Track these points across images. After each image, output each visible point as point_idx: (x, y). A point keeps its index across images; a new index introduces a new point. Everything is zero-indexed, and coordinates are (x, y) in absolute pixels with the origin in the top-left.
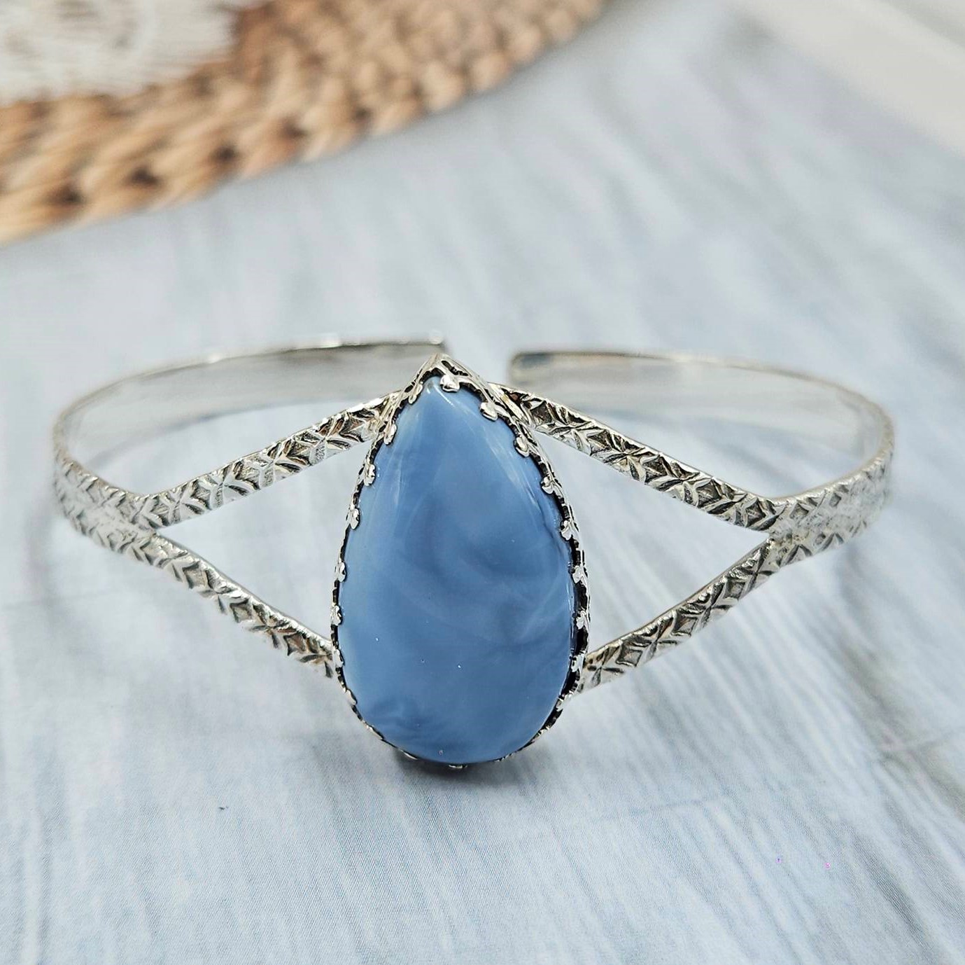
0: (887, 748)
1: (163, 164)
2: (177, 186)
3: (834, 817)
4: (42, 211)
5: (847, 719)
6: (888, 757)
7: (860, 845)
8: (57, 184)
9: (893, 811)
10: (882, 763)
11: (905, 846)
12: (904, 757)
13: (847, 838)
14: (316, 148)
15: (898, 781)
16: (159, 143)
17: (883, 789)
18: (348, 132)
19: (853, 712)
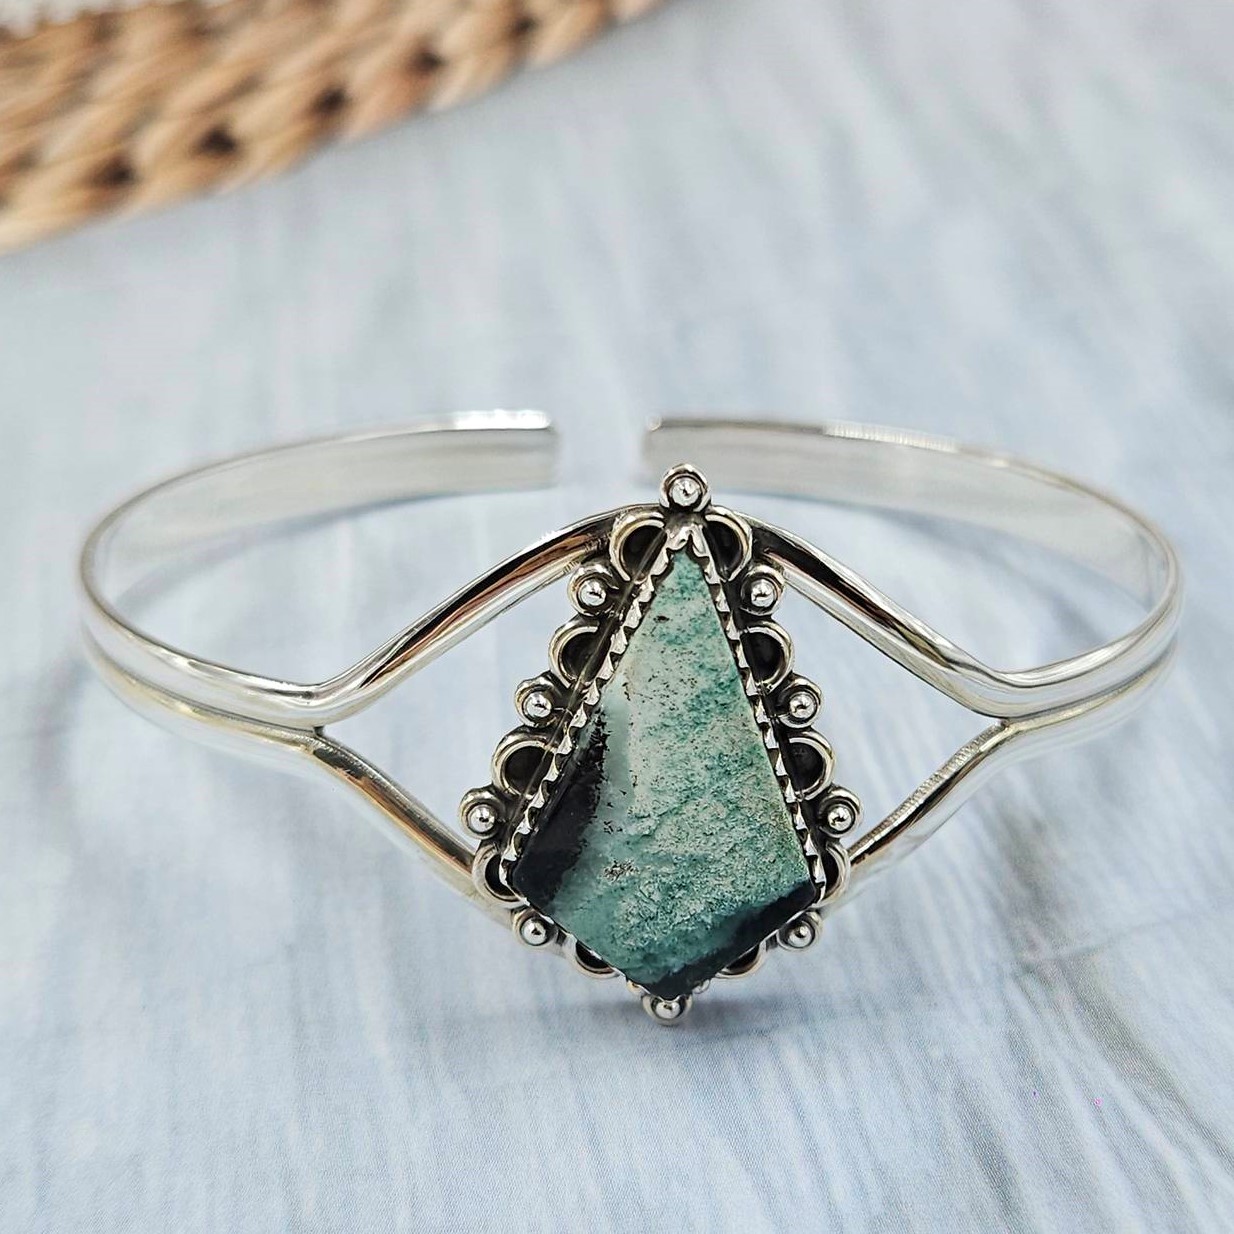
0: (1028, 956)
1: (247, 120)
2: (261, 153)
3: (937, 1053)
4: (81, 195)
5: (986, 915)
6: (1028, 969)
7: (961, 1092)
8: (104, 155)
9: (1017, 1044)
10: (1016, 978)
11: (1022, 1095)
12: (1049, 970)
13: (948, 1082)
14: (451, 89)
15: (1033, 1003)
16: (247, 86)
17: (1011, 1014)
18: (499, 58)
19: (995, 906)
